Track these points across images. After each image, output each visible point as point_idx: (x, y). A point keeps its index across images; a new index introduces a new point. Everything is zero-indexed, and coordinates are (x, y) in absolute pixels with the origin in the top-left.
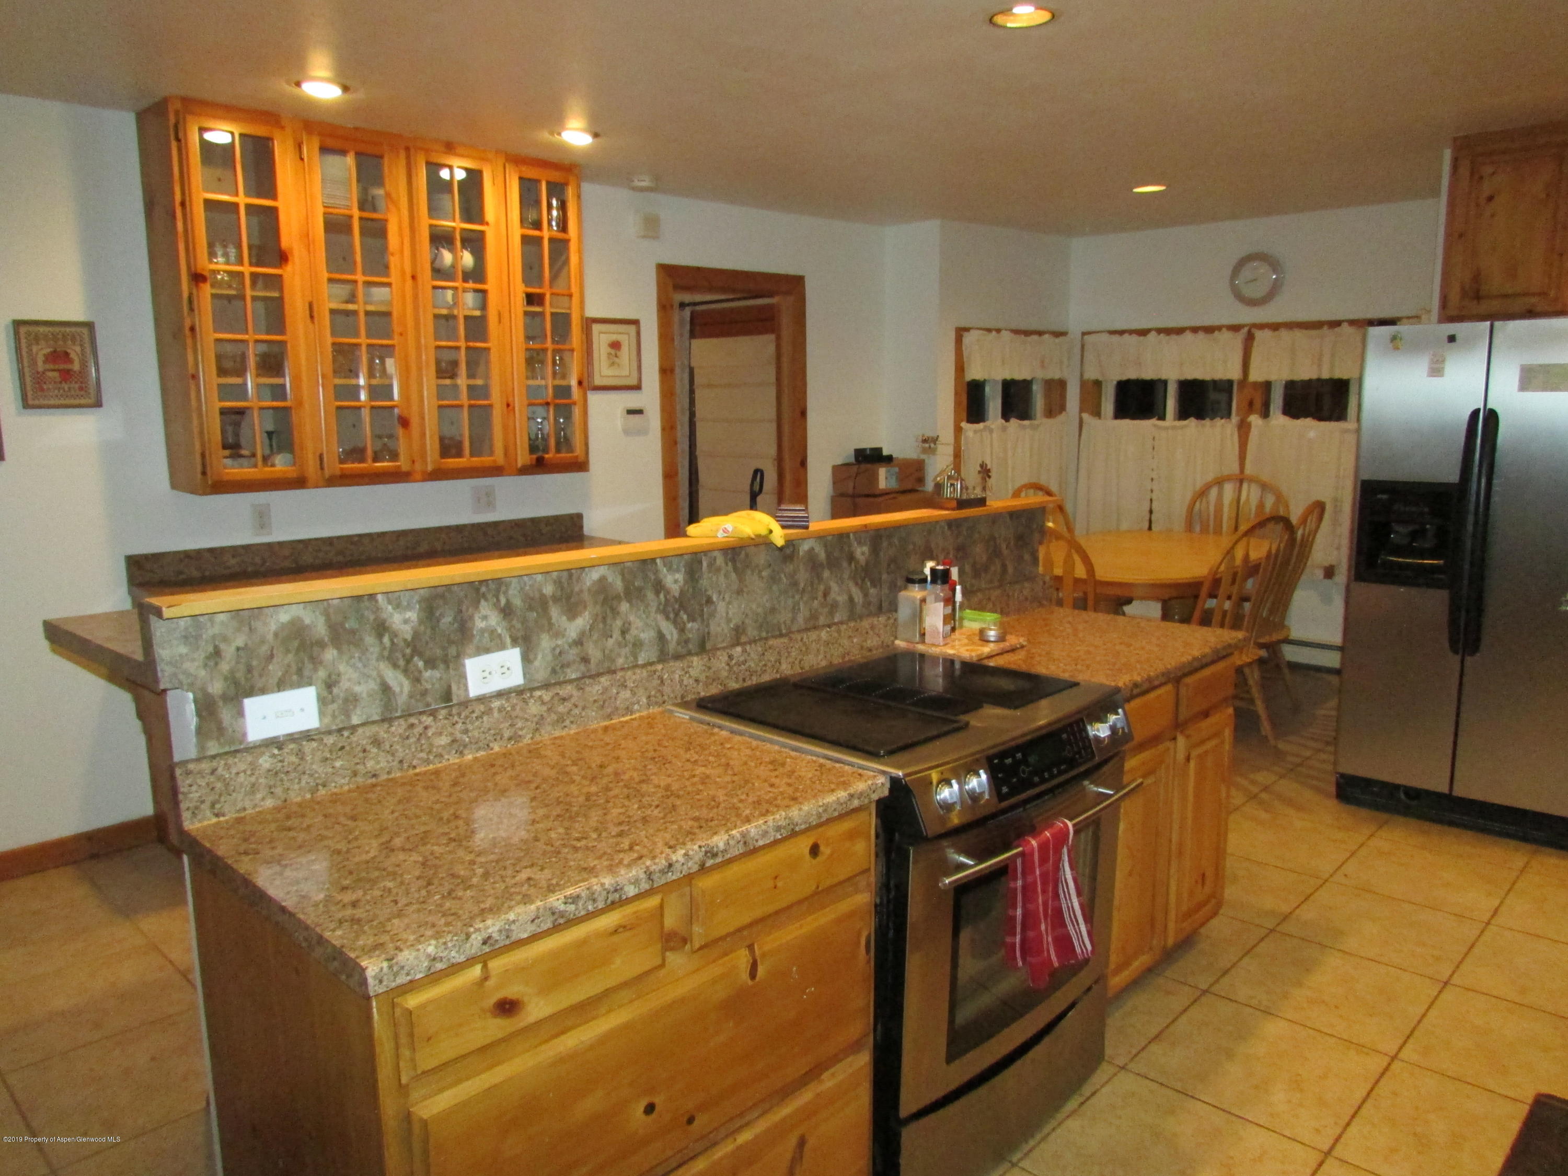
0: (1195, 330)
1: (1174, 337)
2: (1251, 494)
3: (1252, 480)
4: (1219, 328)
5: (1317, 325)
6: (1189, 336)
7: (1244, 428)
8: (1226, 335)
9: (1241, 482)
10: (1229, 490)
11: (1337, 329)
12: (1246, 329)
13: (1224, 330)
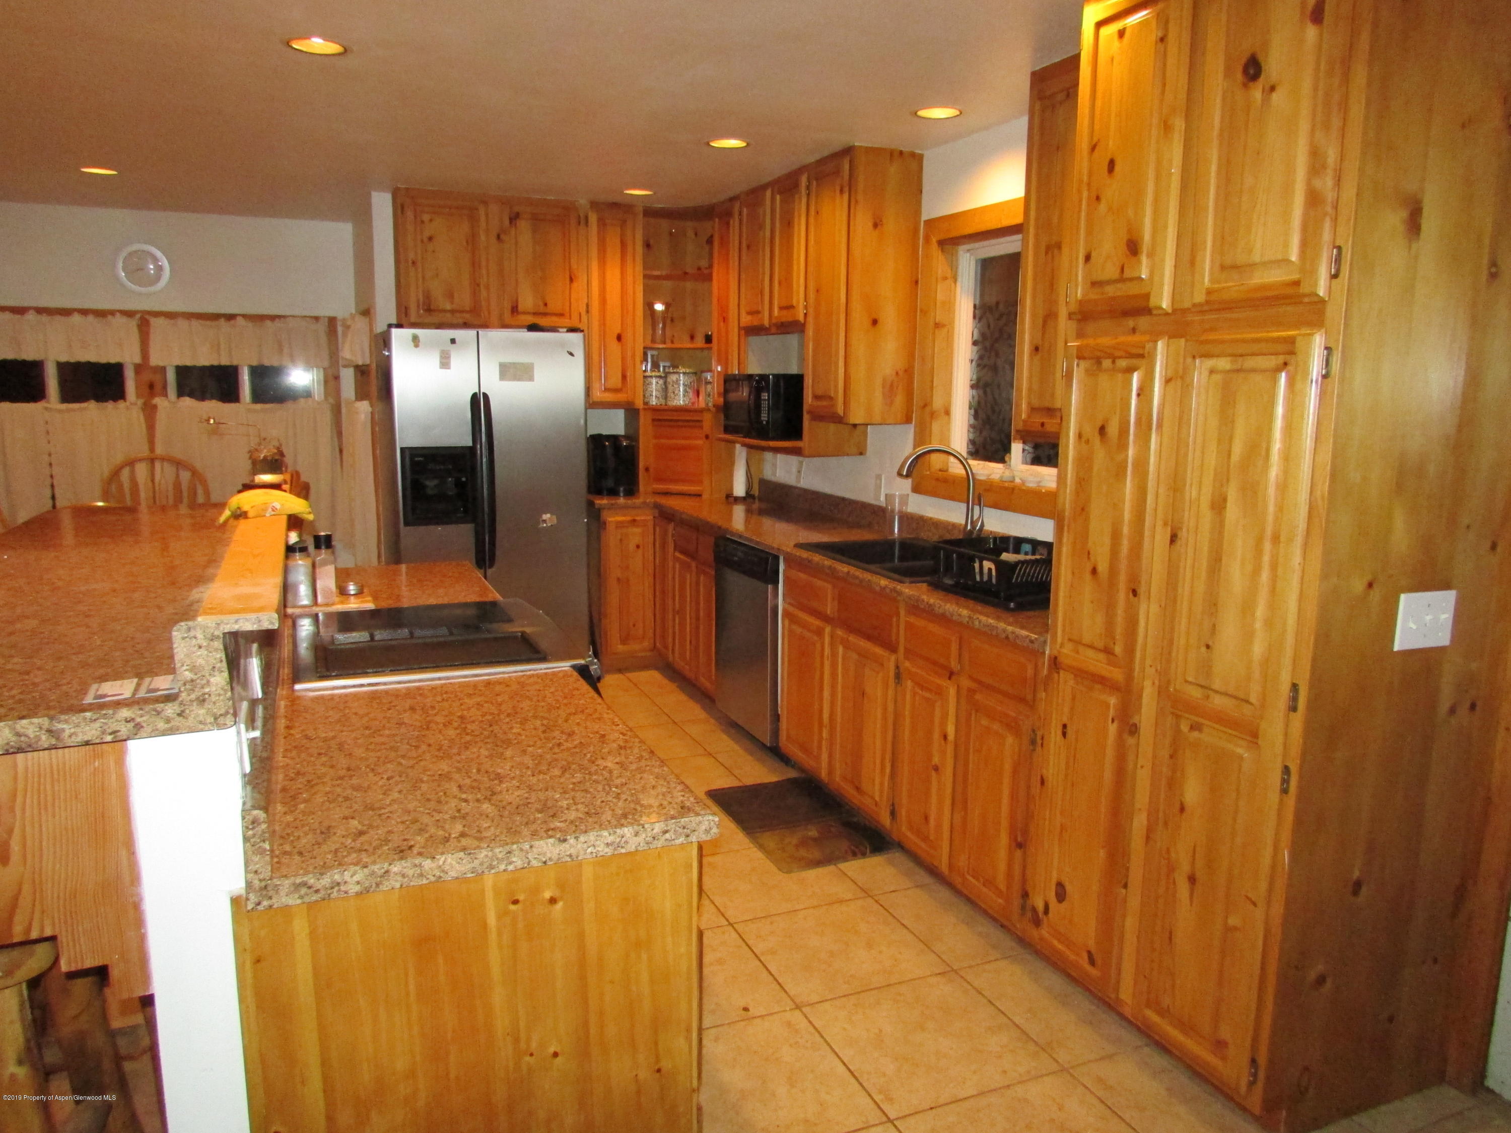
0: (84, 312)
1: (58, 318)
2: (165, 474)
3: (163, 459)
4: (112, 313)
5: (215, 317)
6: (76, 318)
7: (150, 411)
8: (119, 320)
9: (152, 461)
10: (141, 470)
11: (232, 322)
12: (138, 316)
13: (118, 314)
